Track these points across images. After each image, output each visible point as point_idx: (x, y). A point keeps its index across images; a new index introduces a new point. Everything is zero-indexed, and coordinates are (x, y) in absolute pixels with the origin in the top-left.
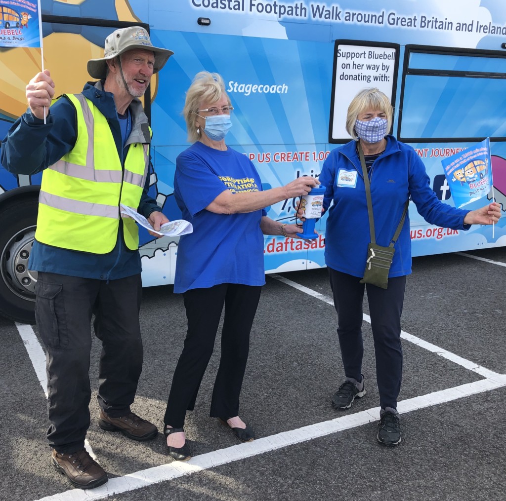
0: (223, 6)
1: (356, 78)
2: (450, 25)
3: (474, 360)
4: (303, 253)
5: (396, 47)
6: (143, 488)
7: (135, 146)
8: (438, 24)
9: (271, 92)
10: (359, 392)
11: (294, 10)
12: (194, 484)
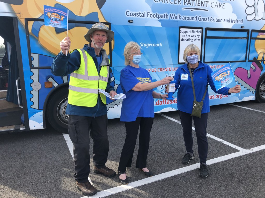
0: (138, 16)
1: (188, 40)
2: (221, 20)
3: (235, 144)
4: (170, 105)
5: (202, 28)
6: (110, 195)
7: (104, 67)
8: (217, 20)
9: (156, 46)
10: (192, 157)
11: (164, 16)
12: (130, 193)
